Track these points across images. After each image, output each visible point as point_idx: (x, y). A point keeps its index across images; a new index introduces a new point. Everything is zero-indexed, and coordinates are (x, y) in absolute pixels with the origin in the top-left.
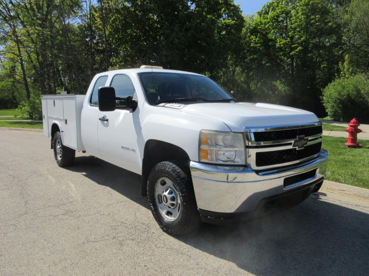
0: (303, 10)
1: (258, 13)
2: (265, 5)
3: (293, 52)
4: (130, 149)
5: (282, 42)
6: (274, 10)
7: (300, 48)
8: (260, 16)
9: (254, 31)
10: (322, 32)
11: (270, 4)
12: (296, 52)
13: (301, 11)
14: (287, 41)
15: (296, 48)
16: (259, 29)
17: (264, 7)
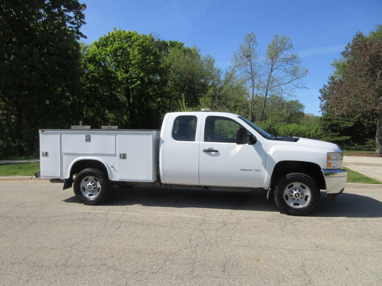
0: (139, 50)
1: (96, 44)
2: (102, 37)
3: (133, 85)
4: (253, 170)
5: (124, 76)
6: (112, 43)
7: (139, 82)
8: (98, 47)
9: (92, 60)
10: (155, 71)
11: (107, 38)
12: (136, 85)
13: (138, 51)
14: (127, 75)
15: (136, 82)
16: (97, 59)
17: (101, 39)
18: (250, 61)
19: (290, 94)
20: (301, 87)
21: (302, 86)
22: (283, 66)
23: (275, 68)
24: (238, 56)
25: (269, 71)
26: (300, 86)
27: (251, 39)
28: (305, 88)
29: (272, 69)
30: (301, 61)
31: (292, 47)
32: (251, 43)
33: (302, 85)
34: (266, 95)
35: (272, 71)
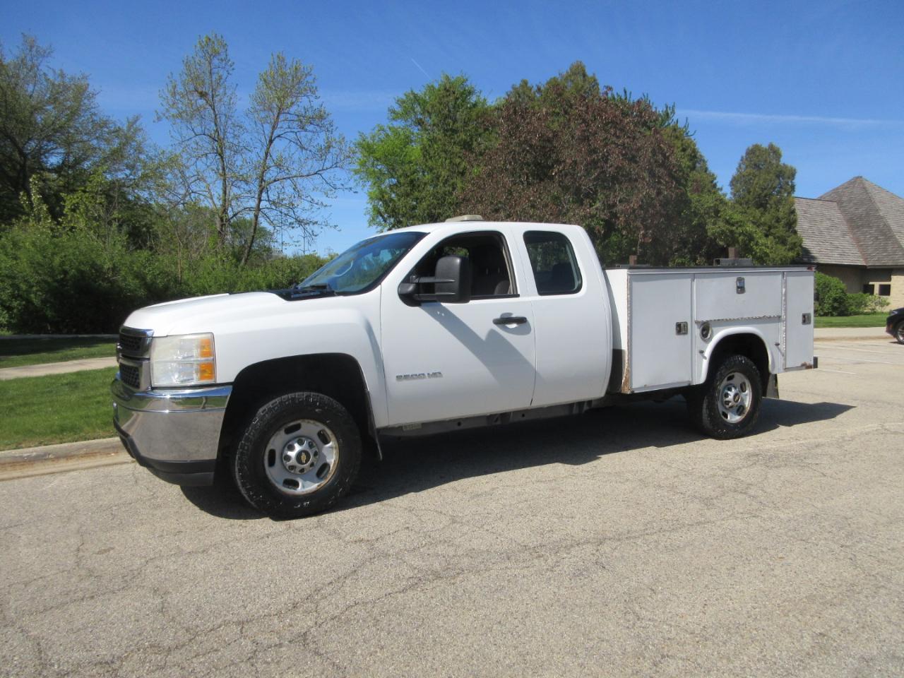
18: (214, 110)
19: (313, 200)
20: (341, 187)
21: (343, 185)
22: (296, 133)
23: (279, 136)
24: (180, 89)
25: (266, 142)
26: (338, 184)
27: (213, 50)
28: (351, 189)
29: (272, 137)
30: (334, 128)
31: (313, 93)
32: (216, 61)
33: (342, 182)
34: (260, 200)
35: (271, 141)
